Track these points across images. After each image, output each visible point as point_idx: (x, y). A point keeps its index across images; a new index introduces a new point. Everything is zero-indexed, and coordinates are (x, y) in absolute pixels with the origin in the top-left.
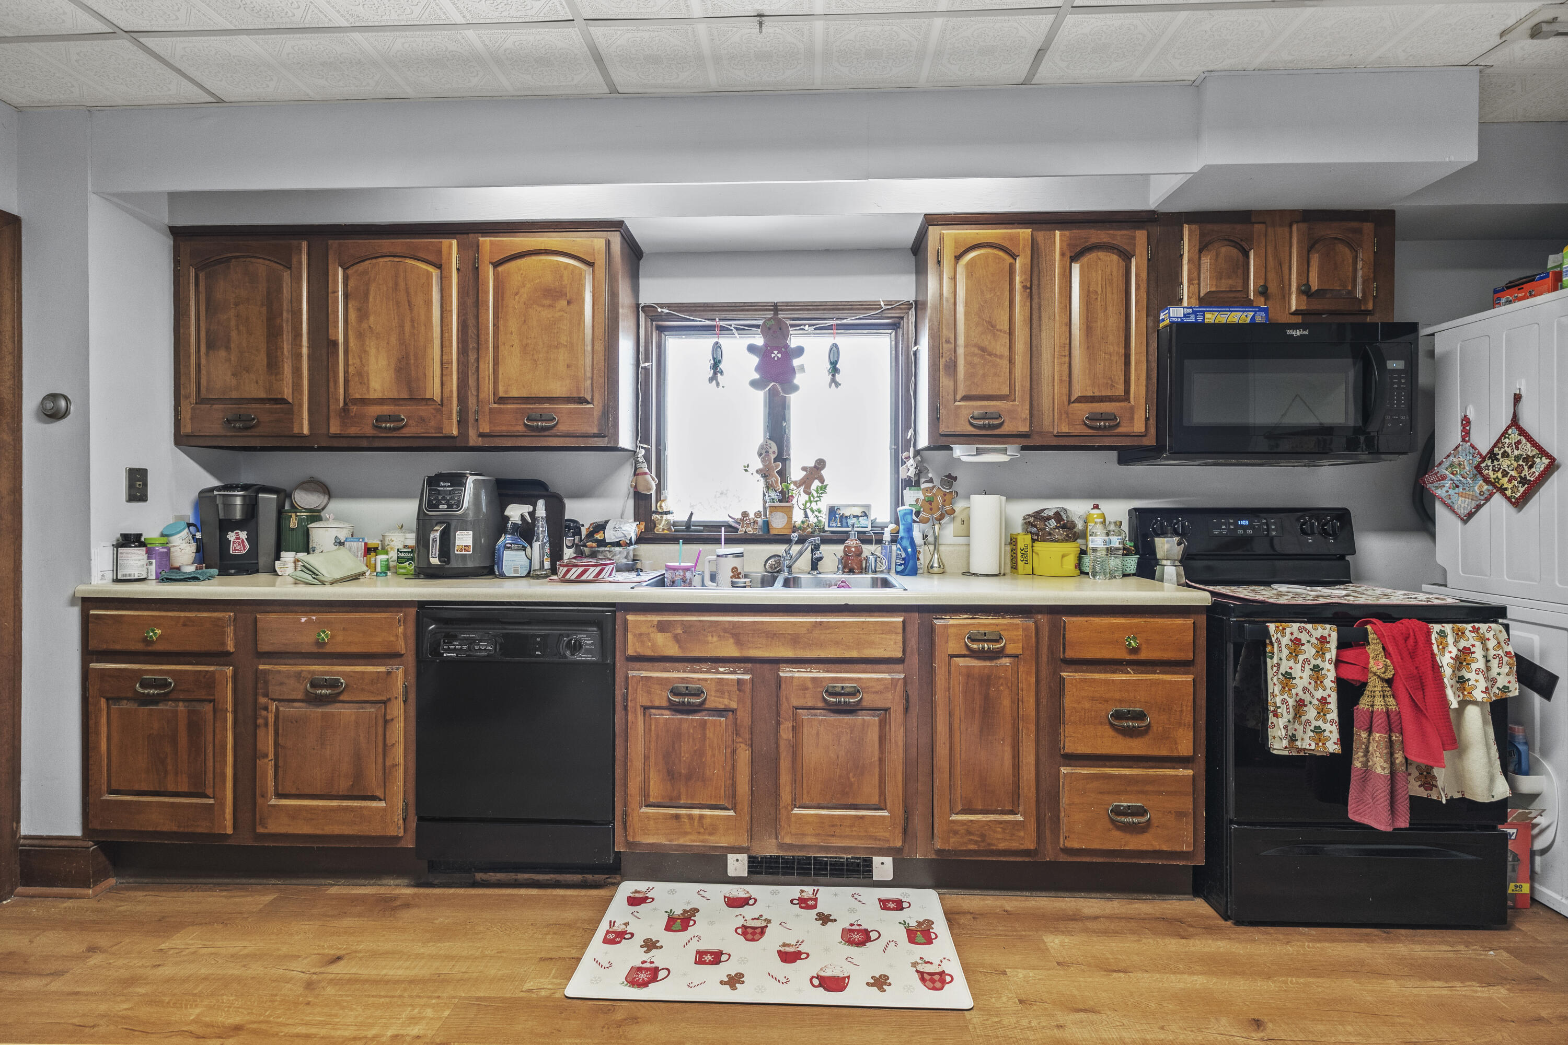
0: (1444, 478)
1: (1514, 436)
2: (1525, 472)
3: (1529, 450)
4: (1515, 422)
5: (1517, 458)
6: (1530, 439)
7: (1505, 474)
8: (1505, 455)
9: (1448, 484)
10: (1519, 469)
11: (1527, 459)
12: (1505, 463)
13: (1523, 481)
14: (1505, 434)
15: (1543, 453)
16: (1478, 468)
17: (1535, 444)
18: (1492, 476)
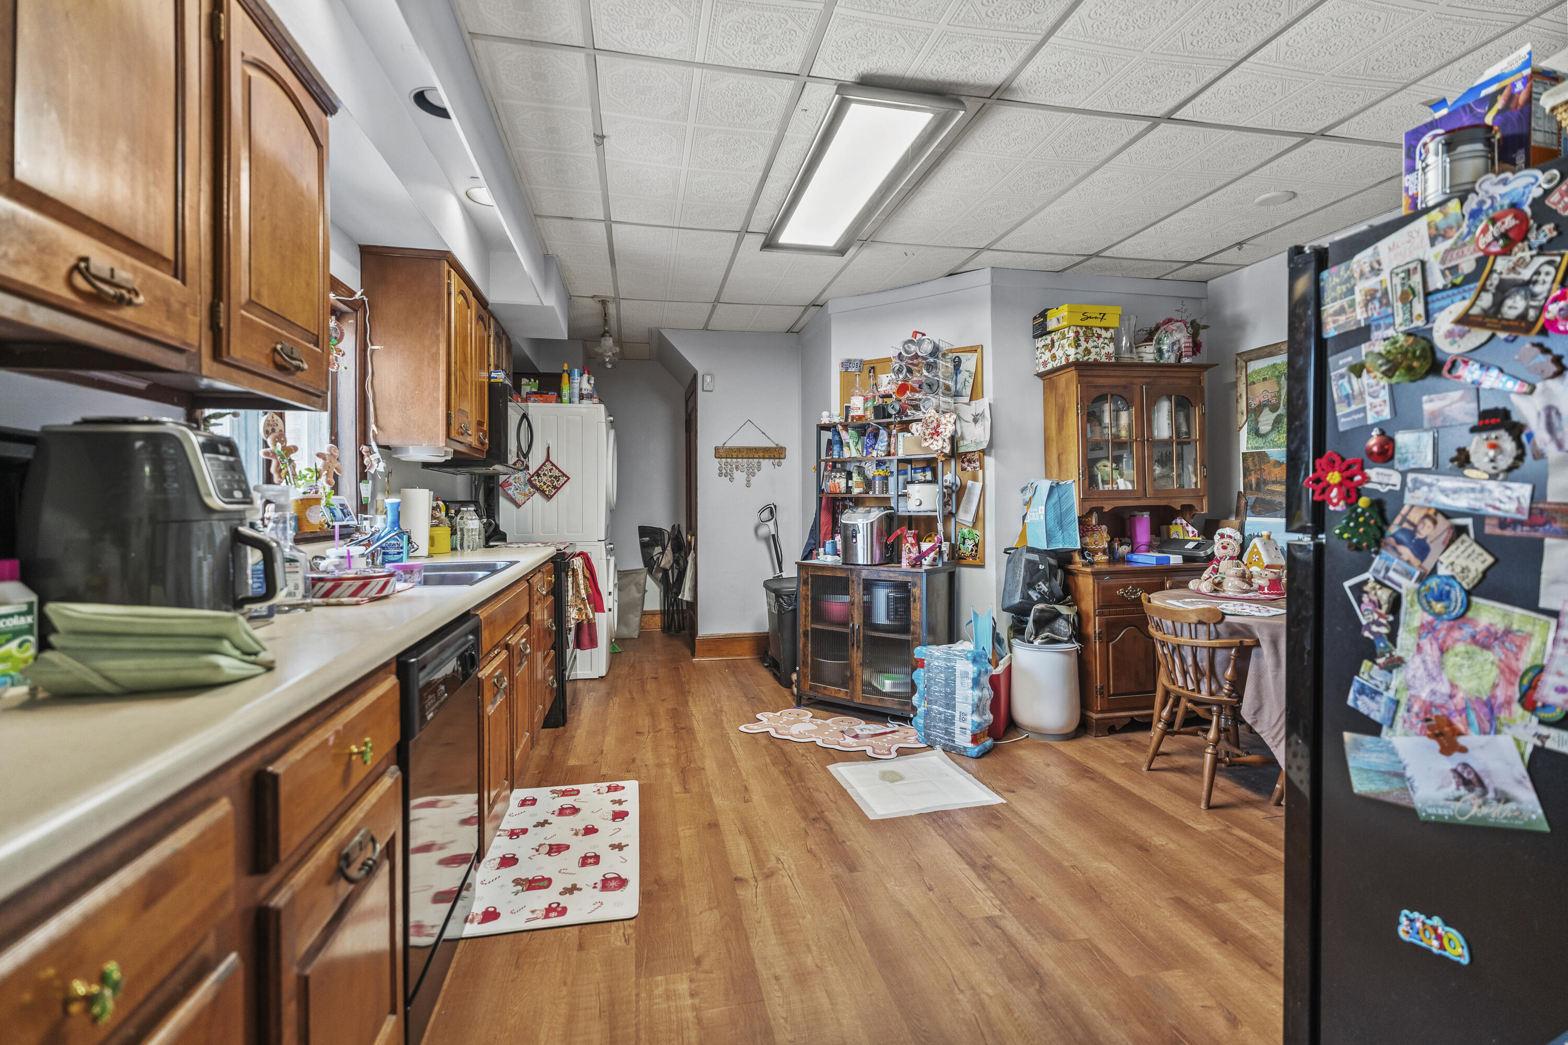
0: (511, 484)
1: (549, 466)
2: (556, 483)
3: (557, 473)
4: (548, 459)
5: (551, 477)
6: (557, 468)
7: (545, 484)
8: (545, 475)
9: (513, 487)
10: (552, 482)
11: (556, 477)
12: (544, 479)
13: (554, 487)
14: (544, 464)
15: (564, 475)
16: (529, 480)
17: (560, 471)
18: (538, 484)
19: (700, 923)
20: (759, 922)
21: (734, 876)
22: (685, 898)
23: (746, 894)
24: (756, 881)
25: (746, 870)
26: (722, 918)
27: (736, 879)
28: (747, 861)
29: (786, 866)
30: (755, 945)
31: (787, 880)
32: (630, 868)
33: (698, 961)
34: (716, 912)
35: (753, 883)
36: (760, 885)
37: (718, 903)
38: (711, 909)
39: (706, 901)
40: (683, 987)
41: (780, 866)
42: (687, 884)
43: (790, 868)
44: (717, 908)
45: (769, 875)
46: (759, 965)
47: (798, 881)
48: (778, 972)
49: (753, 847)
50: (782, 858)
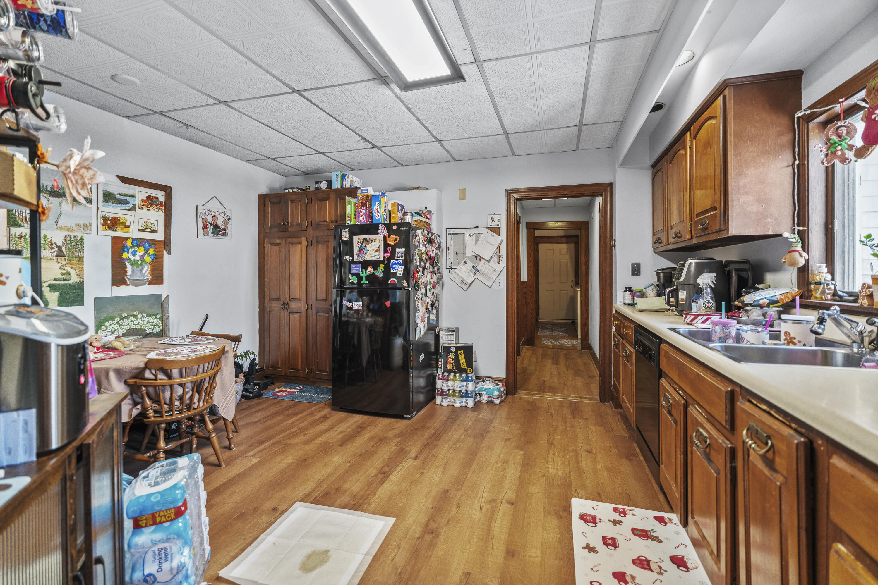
19: (539, 489)
20: (511, 482)
21: (513, 507)
22: (545, 503)
23: (511, 495)
24: (502, 500)
25: (504, 508)
26: (528, 488)
27: (513, 504)
28: (500, 513)
29: (479, 503)
30: (518, 474)
31: (485, 496)
32: (578, 525)
33: (544, 476)
34: (530, 491)
35: (504, 500)
36: (501, 497)
37: (527, 496)
38: (532, 493)
39: (534, 498)
40: (551, 470)
41: (483, 504)
42: (542, 510)
43: (478, 502)
44: (528, 493)
45: (494, 500)
46: (519, 469)
47: (480, 494)
48: (513, 466)
49: (491, 522)
50: (478, 508)
